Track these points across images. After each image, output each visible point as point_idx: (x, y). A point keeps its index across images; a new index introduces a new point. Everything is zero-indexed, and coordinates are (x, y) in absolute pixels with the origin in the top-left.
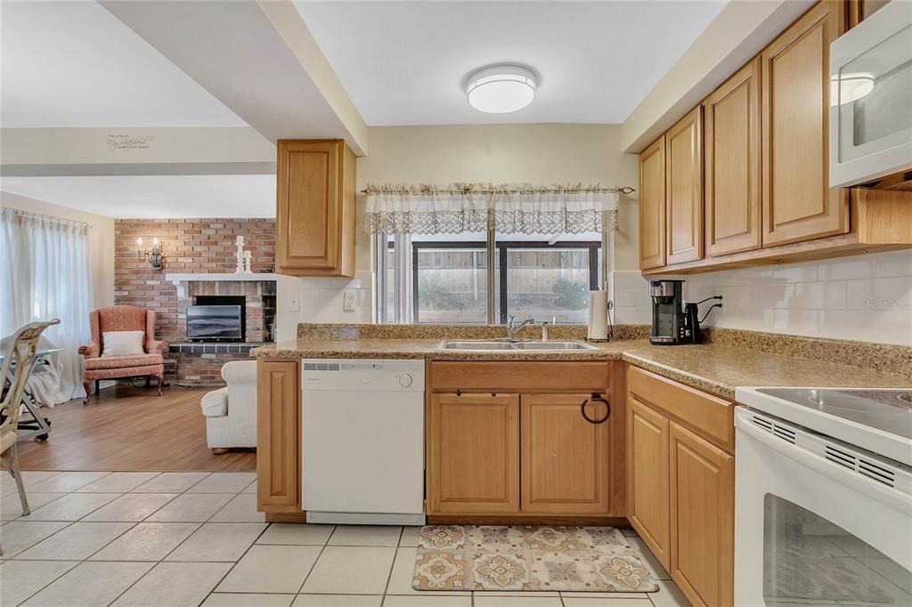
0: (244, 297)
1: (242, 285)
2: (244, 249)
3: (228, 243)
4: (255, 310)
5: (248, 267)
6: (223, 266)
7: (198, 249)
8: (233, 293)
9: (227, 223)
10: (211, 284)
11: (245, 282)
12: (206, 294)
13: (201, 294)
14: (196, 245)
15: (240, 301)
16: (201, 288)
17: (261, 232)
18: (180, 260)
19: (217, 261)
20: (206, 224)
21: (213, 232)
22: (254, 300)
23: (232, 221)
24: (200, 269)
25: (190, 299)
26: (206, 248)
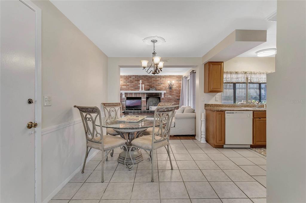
0: (141, 97)
1: (140, 94)
2: (142, 84)
3: (136, 82)
4: (144, 101)
5: (143, 89)
6: (135, 88)
7: (128, 84)
8: (138, 96)
9: (136, 76)
10: (132, 93)
11: (141, 93)
12: (130, 96)
13: (128, 96)
14: (127, 83)
15: (140, 98)
16: (129, 95)
17: (146, 79)
18: (123, 87)
19: (133, 87)
20: (130, 77)
21: (132, 79)
22: (144, 98)
23: (137, 76)
24: (128, 90)
25: (126, 98)
26: (130, 83)
